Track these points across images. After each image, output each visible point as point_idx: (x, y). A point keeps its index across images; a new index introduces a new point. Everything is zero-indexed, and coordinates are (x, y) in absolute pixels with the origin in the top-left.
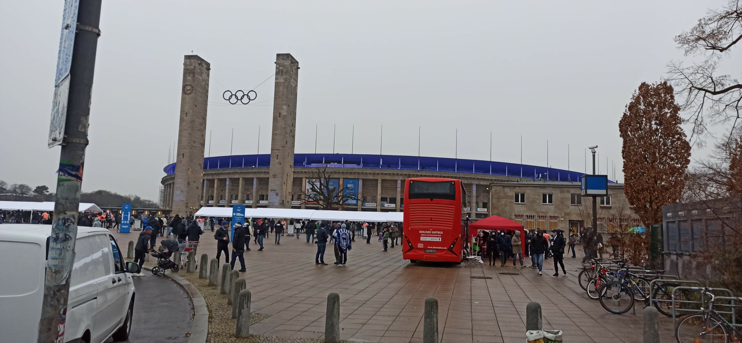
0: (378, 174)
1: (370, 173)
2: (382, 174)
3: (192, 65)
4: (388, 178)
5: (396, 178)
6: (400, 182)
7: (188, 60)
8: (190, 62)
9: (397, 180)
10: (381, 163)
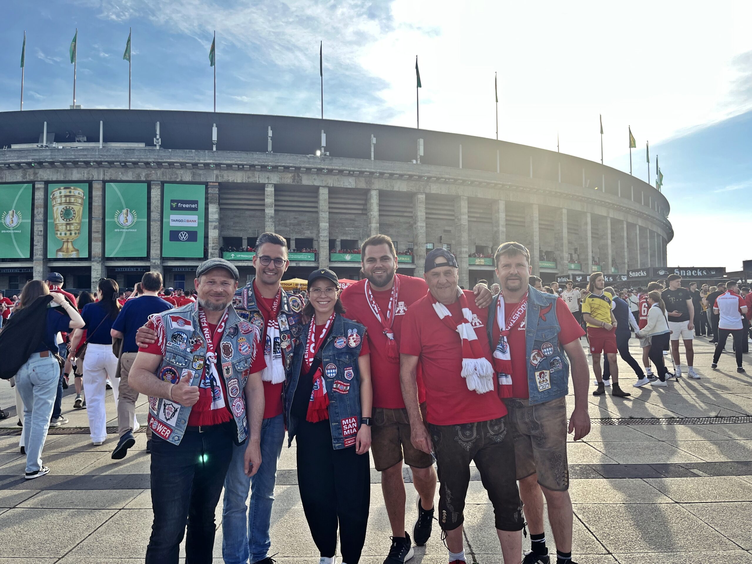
0: (207, 166)
1: (183, 165)
2: (218, 166)
4: (238, 177)
5: (260, 178)
10: (215, 138)
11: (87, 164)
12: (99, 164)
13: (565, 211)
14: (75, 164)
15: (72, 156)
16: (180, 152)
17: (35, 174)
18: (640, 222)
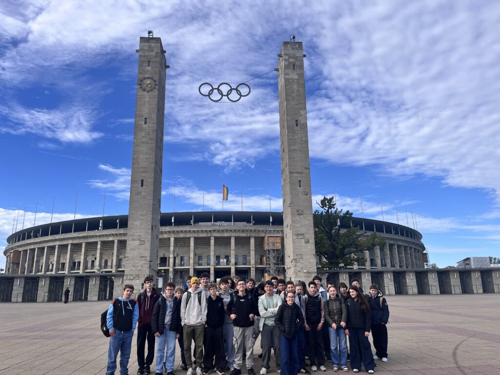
0: (270, 231)
1: (263, 231)
2: (274, 231)
3: (152, 51)
4: (280, 235)
7: (146, 44)
8: (150, 47)
10: (271, 220)
11: (231, 230)
12: (235, 231)
13: (388, 244)
14: (227, 231)
15: (226, 228)
16: (262, 226)
17: (211, 234)
18: (414, 247)
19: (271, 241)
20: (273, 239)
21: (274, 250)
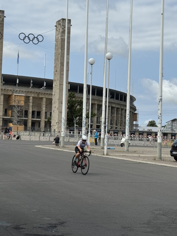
1: (11, 90)
6: (32, 98)
9: (29, 97)
16: (10, 86)
19: (16, 99)
20: (19, 97)
21: (19, 106)
